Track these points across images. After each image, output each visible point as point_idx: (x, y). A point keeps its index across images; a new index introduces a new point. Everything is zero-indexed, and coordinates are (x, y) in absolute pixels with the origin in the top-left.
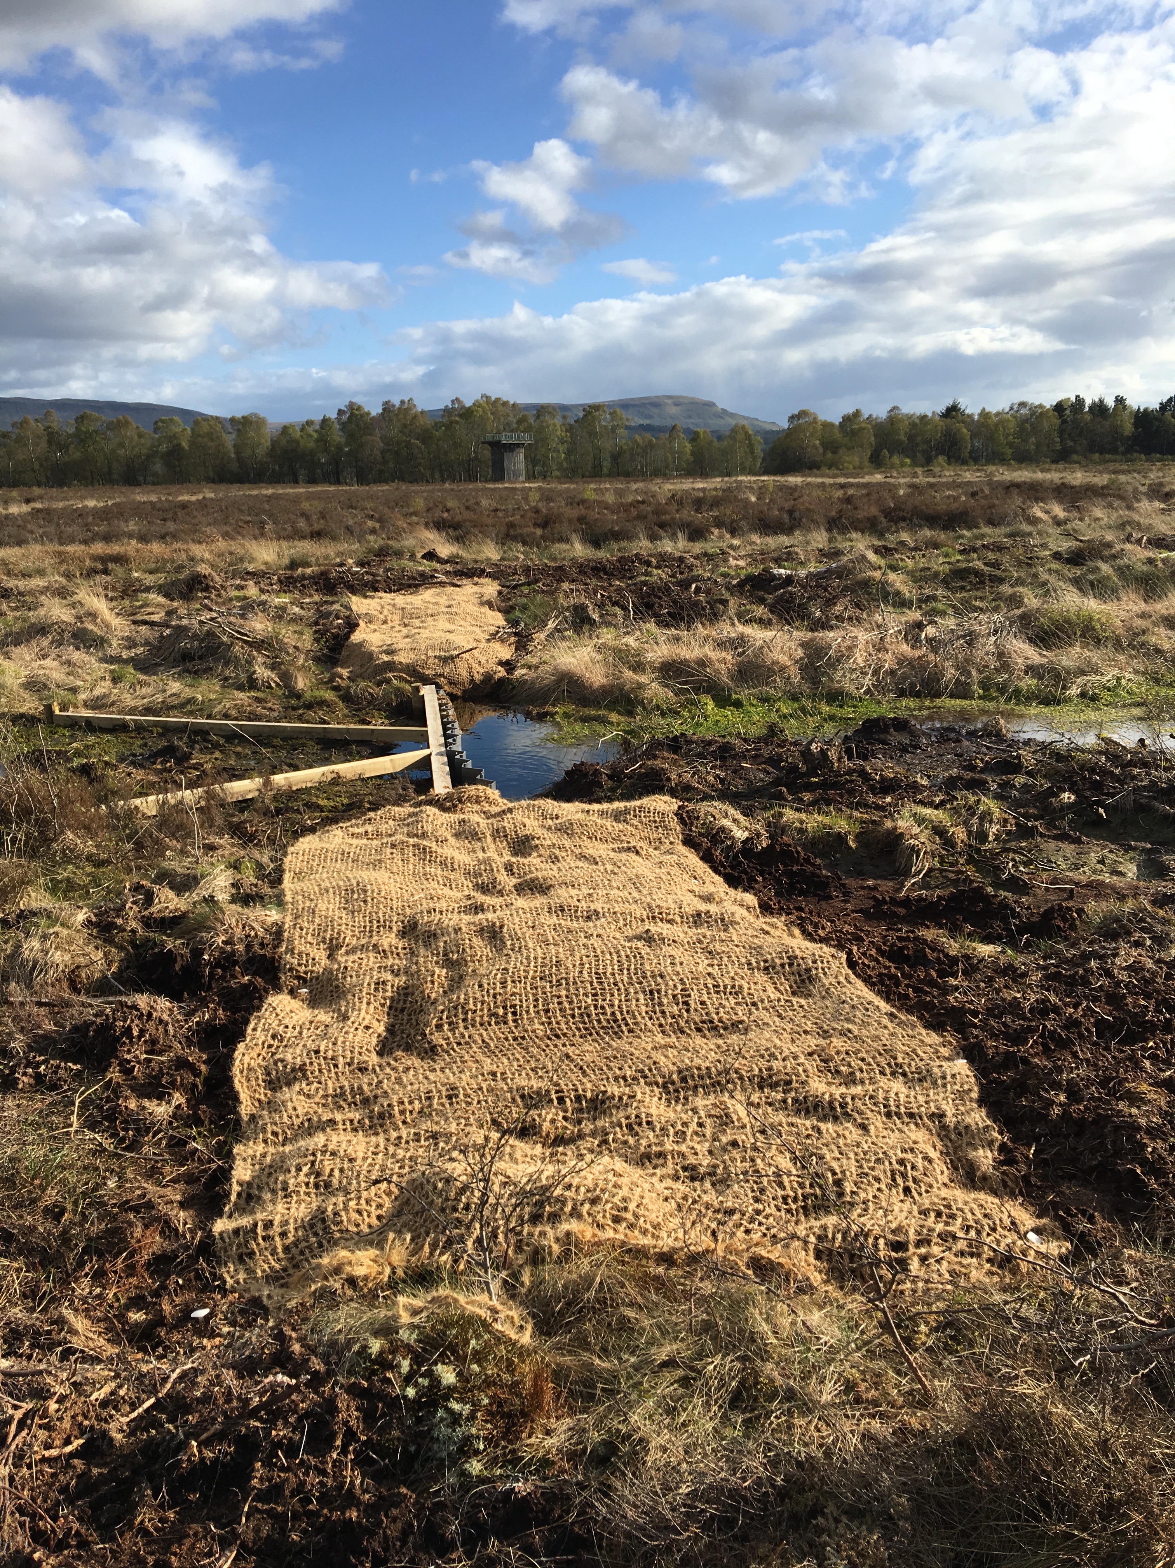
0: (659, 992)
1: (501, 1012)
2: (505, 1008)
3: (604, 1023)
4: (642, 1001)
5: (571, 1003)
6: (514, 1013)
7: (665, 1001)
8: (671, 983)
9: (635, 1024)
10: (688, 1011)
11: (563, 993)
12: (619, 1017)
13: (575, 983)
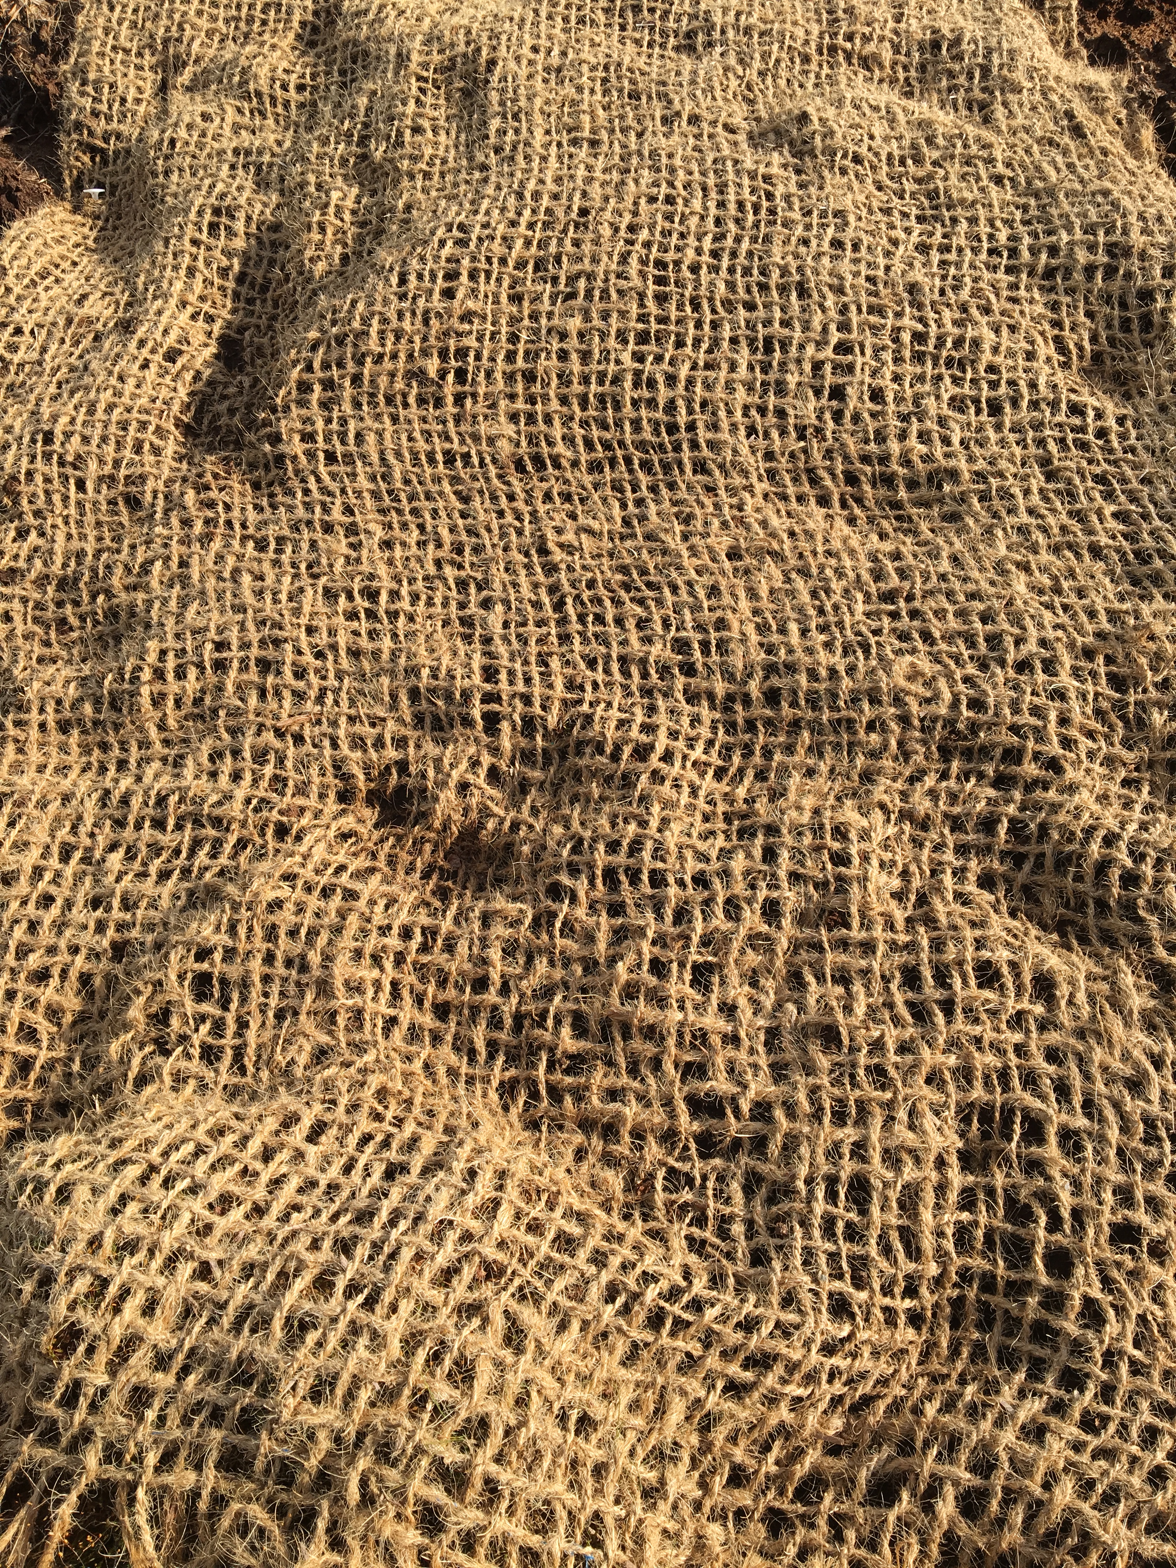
0: (785, 345)
1: (432, 366)
2: (443, 354)
3: (647, 434)
4: (743, 371)
5: (585, 356)
6: (461, 375)
7: (792, 379)
8: (817, 320)
9: (712, 445)
10: (838, 416)
11: (575, 324)
12: (682, 419)
13: (605, 295)
